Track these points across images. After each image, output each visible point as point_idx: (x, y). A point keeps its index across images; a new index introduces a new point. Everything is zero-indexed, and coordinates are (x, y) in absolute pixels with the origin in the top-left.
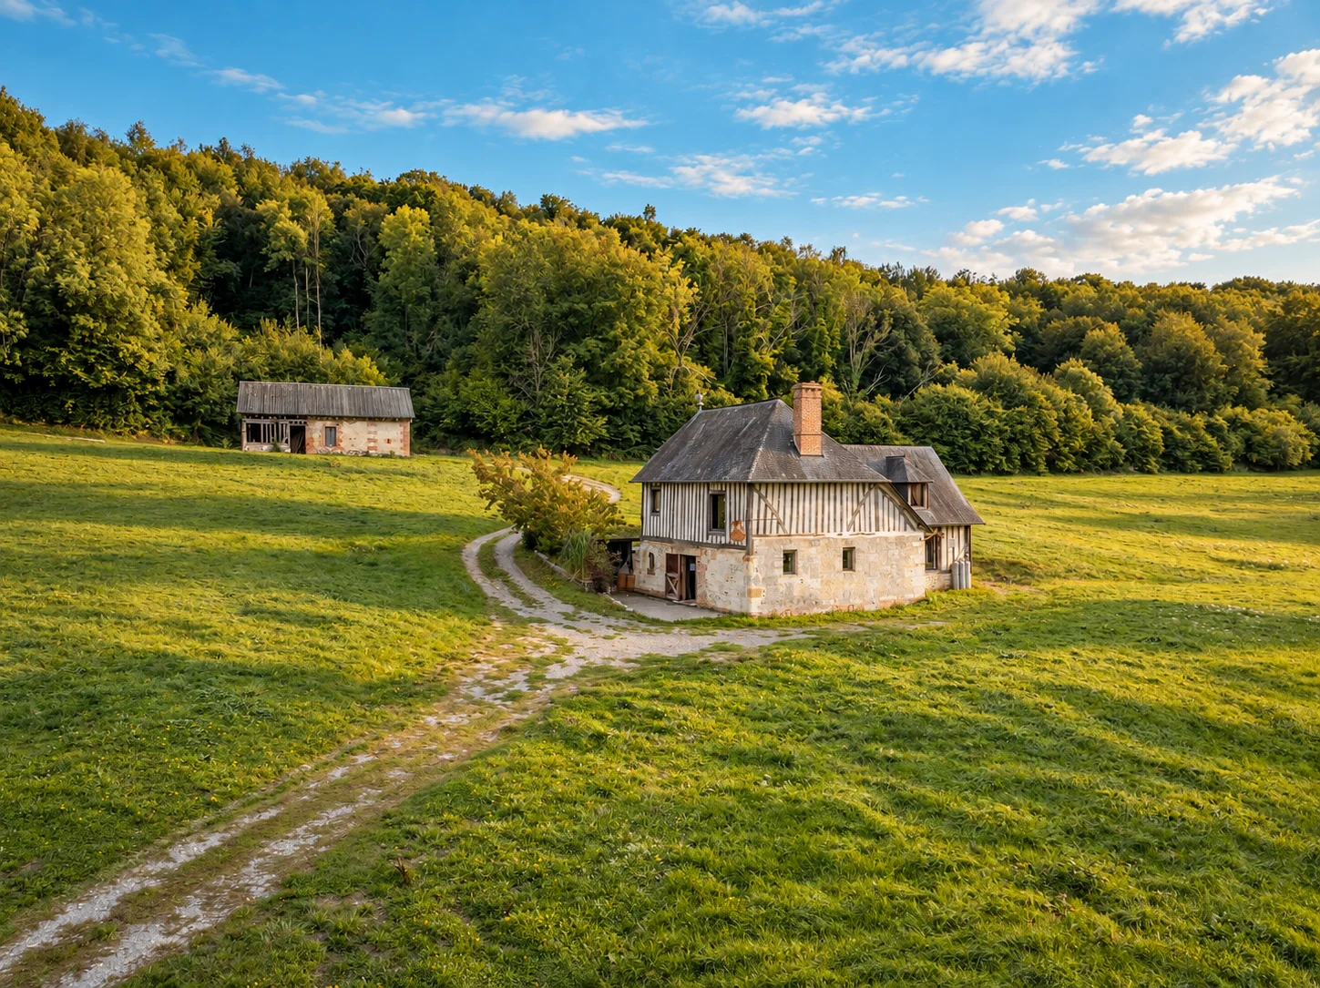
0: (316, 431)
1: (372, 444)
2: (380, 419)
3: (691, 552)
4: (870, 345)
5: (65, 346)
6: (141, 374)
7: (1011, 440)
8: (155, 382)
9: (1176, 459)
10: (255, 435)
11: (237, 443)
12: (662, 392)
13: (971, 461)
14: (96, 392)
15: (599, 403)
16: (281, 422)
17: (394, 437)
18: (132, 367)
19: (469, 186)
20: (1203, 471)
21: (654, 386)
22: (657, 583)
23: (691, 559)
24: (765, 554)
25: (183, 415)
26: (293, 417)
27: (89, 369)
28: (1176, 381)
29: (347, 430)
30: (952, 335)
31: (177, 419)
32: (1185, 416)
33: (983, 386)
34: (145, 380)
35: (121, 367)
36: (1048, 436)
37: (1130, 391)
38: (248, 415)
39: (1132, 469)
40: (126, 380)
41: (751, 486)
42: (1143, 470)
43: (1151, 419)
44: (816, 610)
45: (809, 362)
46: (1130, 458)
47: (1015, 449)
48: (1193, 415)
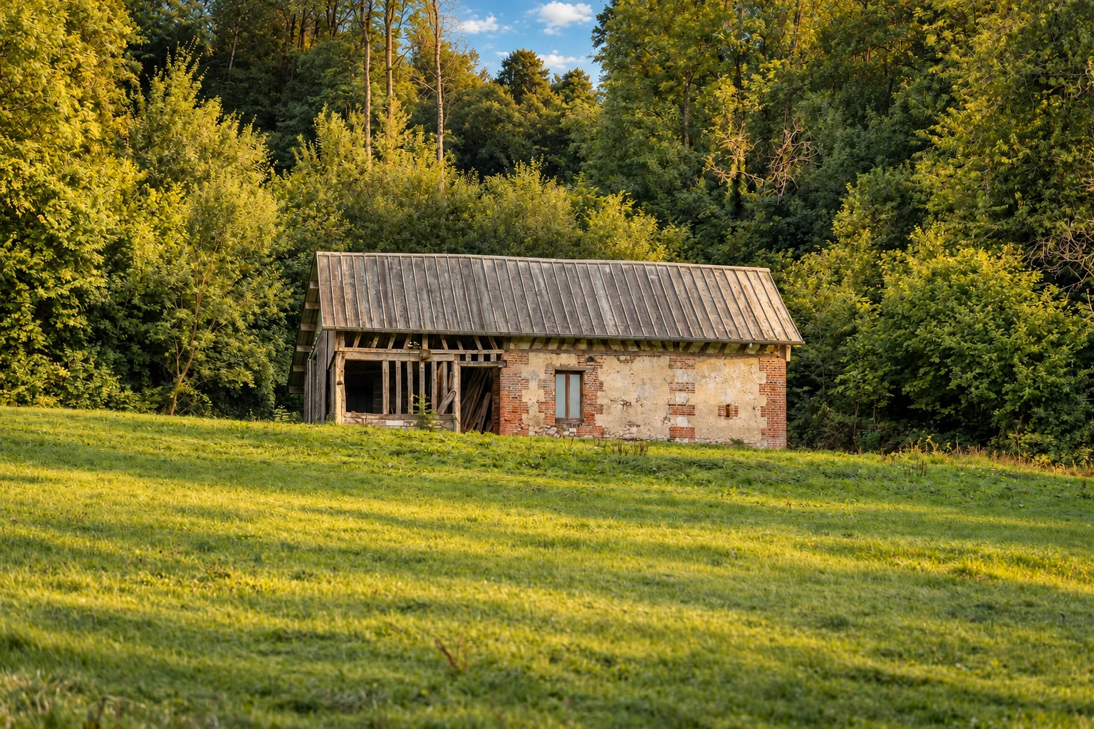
0: (527, 383)
1: (681, 421)
2: (703, 348)
6: (51, 241)
8: (80, 263)
10: (366, 393)
16: (436, 356)
18: (31, 220)
26: (468, 341)
29: (617, 381)
38: (353, 337)
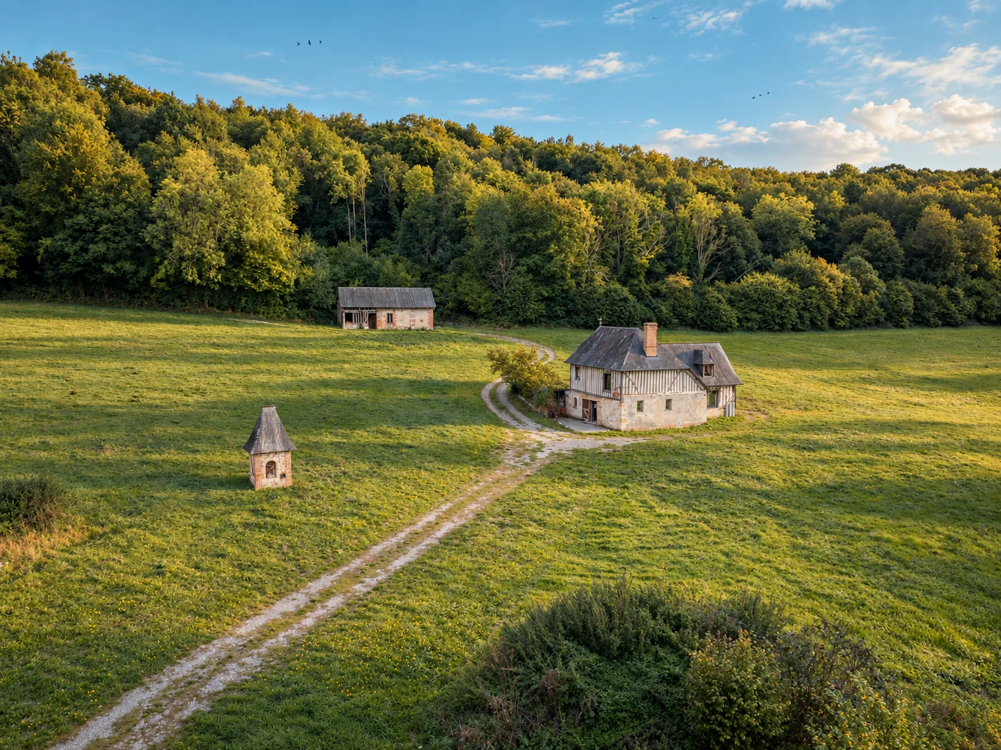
0: (382, 316)
1: (413, 323)
2: (416, 309)
3: (594, 399)
4: (712, 247)
5: (242, 268)
6: (282, 283)
7: (803, 309)
8: (289, 287)
9: (924, 318)
10: (349, 318)
11: (340, 326)
12: (578, 284)
13: (776, 324)
14: (259, 293)
15: (541, 295)
16: (364, 311)
17: (423, 319)
18: (278, 279)
19: (444, 121)
20: (943, 325)
21: (573, 282)
22: (578, 412)
23: (594, 403)
24: (629, 402)
25: (304, 305)
26: (371, 309)
27: (255, 281)
28: (929, 263)
29: (398, 315)
30: (771, 236)
31: (300, 307)
32: (932, 288)
33: (787, 273)
34: (284, 285)
35: (272, 280)
36: (829, 306)
37: (895, 273)
38: (345, 308)
39: (890, 325)
40: (276, 287)
41: (622, 372)
42: (899, 325)
43: (905, 291)
44: (651, 429)
45: (672, 258)
46: (889, 317)
47: (806, 315)
48: (938, 288)
